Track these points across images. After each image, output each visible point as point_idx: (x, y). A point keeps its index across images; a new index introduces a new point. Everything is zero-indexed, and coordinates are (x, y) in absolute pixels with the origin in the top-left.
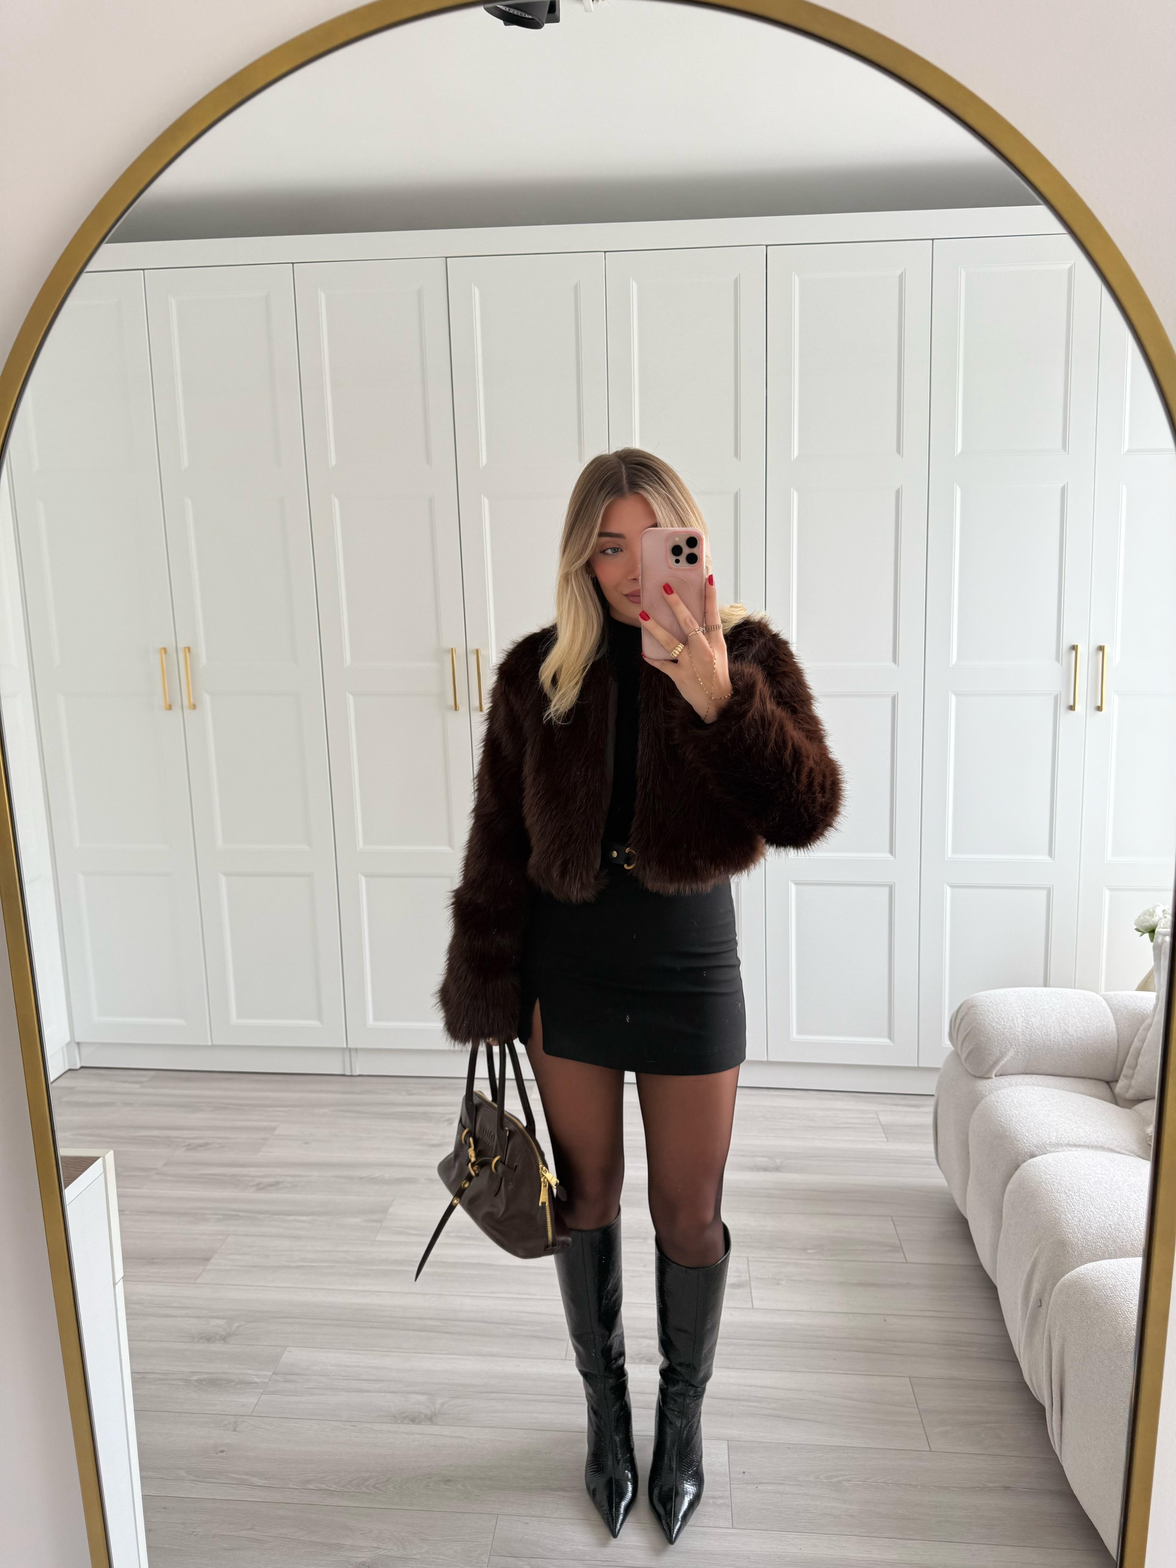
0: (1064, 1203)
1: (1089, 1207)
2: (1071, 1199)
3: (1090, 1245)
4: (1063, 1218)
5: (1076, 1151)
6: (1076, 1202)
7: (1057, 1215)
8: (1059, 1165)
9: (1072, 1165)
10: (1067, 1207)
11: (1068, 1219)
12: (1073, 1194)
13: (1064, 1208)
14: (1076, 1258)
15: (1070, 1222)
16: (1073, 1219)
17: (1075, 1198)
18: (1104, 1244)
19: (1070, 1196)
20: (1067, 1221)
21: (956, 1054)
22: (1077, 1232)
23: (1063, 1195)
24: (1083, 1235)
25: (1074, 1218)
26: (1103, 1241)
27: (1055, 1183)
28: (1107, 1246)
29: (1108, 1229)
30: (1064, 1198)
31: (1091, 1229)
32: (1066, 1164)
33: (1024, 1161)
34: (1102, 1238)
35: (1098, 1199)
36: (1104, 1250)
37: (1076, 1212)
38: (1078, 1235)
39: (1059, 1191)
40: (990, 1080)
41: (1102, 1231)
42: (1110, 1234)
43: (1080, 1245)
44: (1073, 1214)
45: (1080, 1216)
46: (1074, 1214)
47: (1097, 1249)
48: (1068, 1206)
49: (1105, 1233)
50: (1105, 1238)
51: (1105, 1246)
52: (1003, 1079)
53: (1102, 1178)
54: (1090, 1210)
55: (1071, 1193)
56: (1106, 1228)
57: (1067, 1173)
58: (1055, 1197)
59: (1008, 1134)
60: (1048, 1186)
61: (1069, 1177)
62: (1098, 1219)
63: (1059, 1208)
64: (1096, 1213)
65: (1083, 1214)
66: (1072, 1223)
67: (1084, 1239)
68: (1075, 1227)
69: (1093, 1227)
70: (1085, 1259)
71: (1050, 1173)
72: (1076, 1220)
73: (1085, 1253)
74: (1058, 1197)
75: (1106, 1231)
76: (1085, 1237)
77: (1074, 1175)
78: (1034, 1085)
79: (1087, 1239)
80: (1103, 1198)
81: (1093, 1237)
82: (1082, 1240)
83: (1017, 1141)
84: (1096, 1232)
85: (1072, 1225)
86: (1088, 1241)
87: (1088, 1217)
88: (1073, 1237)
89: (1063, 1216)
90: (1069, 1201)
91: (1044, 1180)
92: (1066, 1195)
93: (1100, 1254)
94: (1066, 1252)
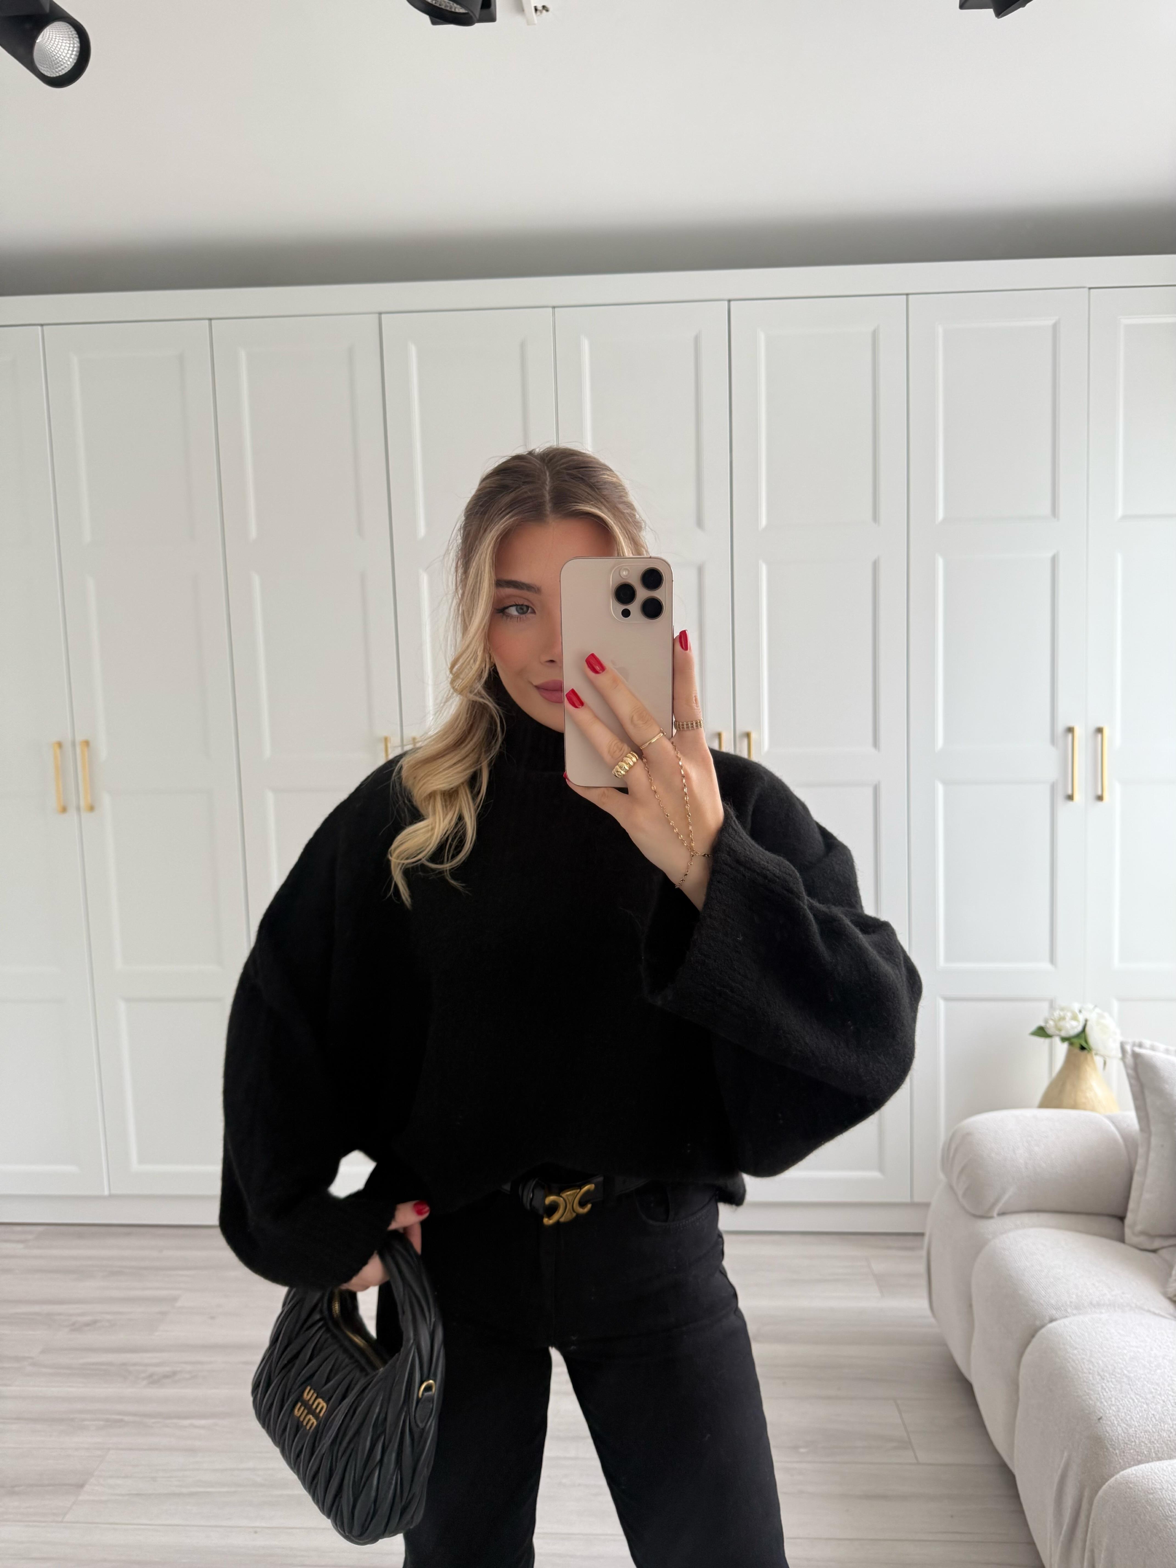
0: (1098, 1387)
1: (1128, 1393)
2: (1105, 1381)
3: (1132, 1442)
4: (1099, 1407)
5: (1101, 1313)
6: (1113, 1386)
7: (1091, 1402)
8: (1086, 1334)
9: (1102, 1334)
10: (1102, 1393)
11: (1105, 1409)
12: (1108, 1375)
13: (1099, 1394)
14: (1117, 1456)
15: (1108, 1412)
16: (1110, 1408)
17: (1112, 1381)
18: (1148, 1438)
19: (1105, 1378)
20: (1103, 1410)
21: (951, 1187)
22: (1116, 1425)
23: (1097, 1377)
24: (1124, 1429)
25: (1112, 1407)
26: (1147, 1436)
27: (1085, 1361)
28: (1153, 1442)
29: (1151, 1420)
30: (1098, 1380)
31: (1132, 1421)
32: (1094, 1334)
33: (1043, 1326)
34: (1147, 1433)
35: (1137, 1382)
36: (1149, 1447)
37: (1113, 1399)
38: (1119, 1427)
39: (1091, 1371)
40: (992, 1221)
41: (1145, 1423)
42: (1155, 1425)
43: (1121, 1442)
44: (1110, 1403)
45: (1118, 1404)
46: (1111, 1401)
47: (1142, 1446)
48: (1103, 1391)
49: (1148, 1425)
50: (1149, 1432)
51: (1150, 1442)
52: (1009, 1221)
53: (1138, 1352)
54: (1129, 1396)
55: (1106, 1374)
56: (1150, 1419)
57: (1097, 1347)
58: (1087, 1379)
59: (1021, 1292)
60: (1076, 1364)
61: (1099, 1352)
62: (1140, 1408)
63: (1092, 1393)
64: (1136, 1401)
65: (1121, 1402)
66: (1109, 1413)
67: (1126, 1433)
68: (1113, 1418)
69: (1135, 1419)
70: (1127, 1459)
71: (1077, 1346)
72: (1115, 1410)
73: (1129, 1451)
74: (1091, 1378)
75: (1150, 1423)
76: (1125, 1431)
77: (1105, 1349)
78: (1041, 1226)
79: (1129, 1434)
80: (1142, 1379)
81: (1136, 1431)
82: (1123, 1434)
83: (1033, 1301)
84: (1139, 1424)
85: (1109, 1415)
86: (1130, 1435)
87: (1127, 1405)
88: (1112, 1430)
89: (1098, 1404)
90: (1104, 1384)
91: (1071, 1356)
92: (1099, 1377)
93: (1145, 1453)
94: (1105, 1450)
